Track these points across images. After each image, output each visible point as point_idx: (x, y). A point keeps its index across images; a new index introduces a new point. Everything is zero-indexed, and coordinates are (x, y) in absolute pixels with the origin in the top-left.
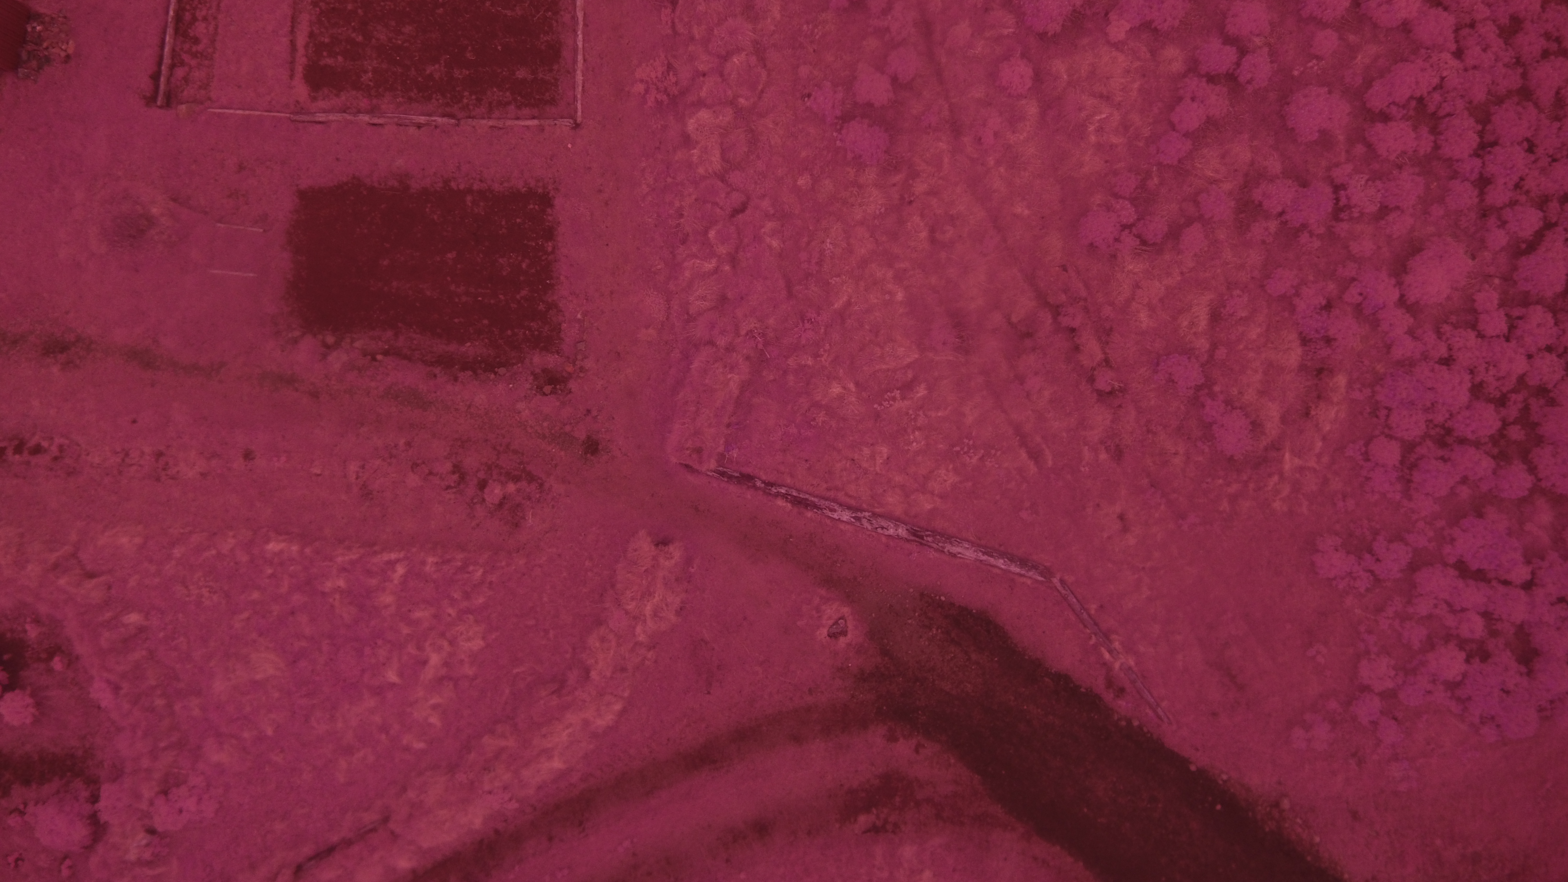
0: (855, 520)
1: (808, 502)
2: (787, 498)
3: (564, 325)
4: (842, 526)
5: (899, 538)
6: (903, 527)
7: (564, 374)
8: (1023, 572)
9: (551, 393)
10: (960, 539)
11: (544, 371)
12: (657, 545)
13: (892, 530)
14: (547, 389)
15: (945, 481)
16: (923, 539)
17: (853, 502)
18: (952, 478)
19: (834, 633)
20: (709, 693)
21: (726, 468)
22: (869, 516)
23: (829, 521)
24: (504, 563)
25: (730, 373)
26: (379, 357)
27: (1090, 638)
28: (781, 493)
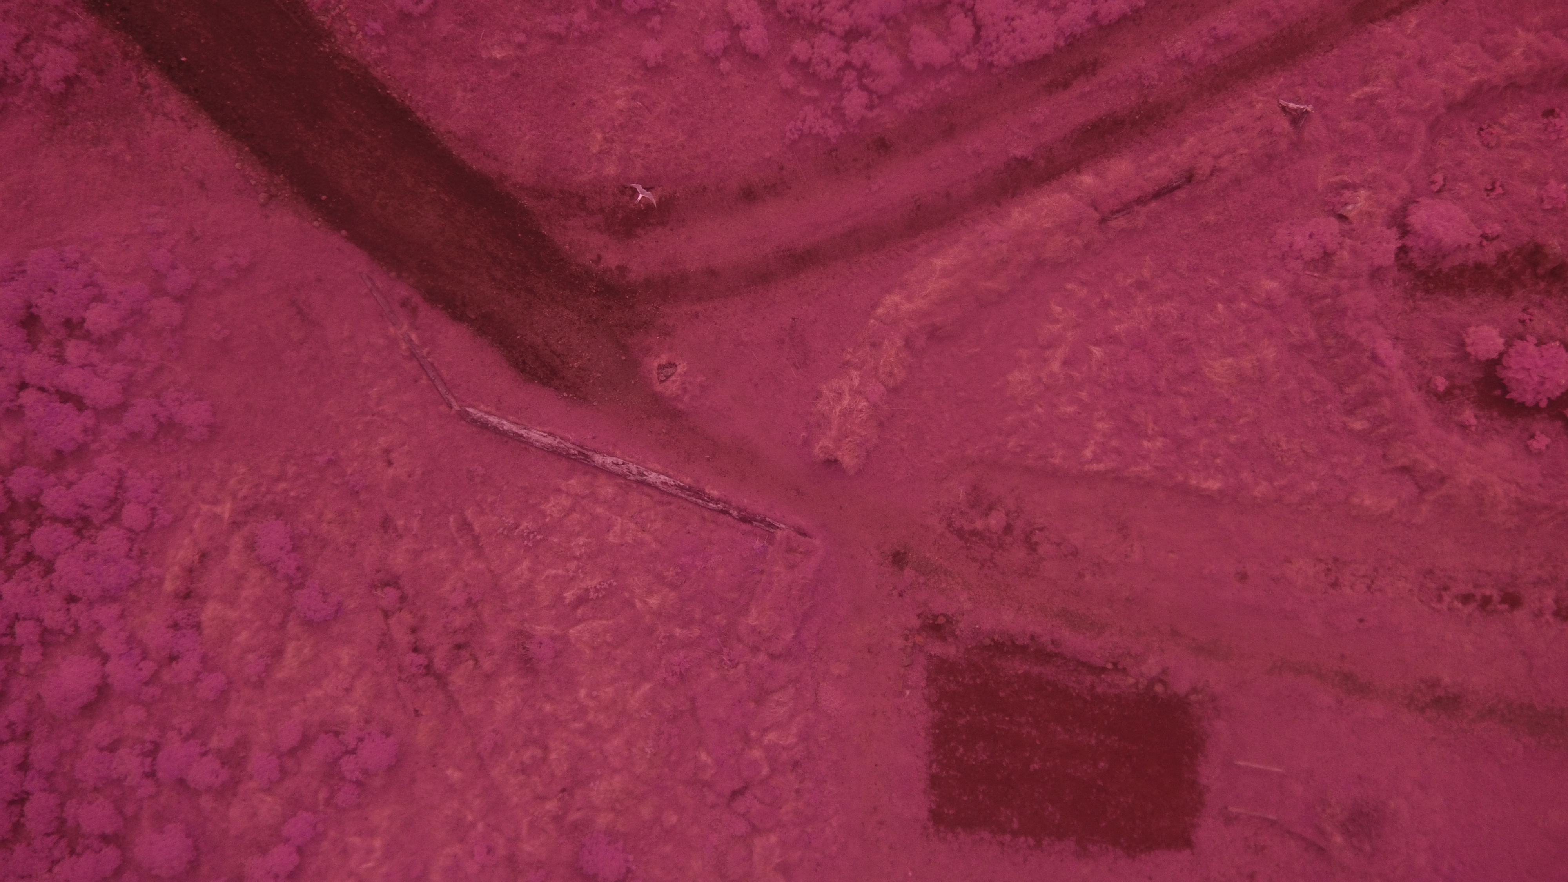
0: (643, 473)
1: (688, 492)
2: (708, 498)
3: (923, 683)
4: (658, 467)
5: (602, 453)
6: (598, 464)
7: (924, 634)
8: (486, 416)
9: (938, 616)
10: (544, 450)
11: (944, 639)
12: (836, 461)
13: (608, 462)
14: (941, 620)
15: (554, 506)
16: (579, 452)
17: (646, 489)
18: (548, 507)
19: (671, 367)
20: (793, 319)
21: (767, 530)
22: (630, 476)
23: (670, 473)
24: (987, 452)
25: (755, 626)
26: (1110, 666)
27: (429, 353)
28: (713, 504)
